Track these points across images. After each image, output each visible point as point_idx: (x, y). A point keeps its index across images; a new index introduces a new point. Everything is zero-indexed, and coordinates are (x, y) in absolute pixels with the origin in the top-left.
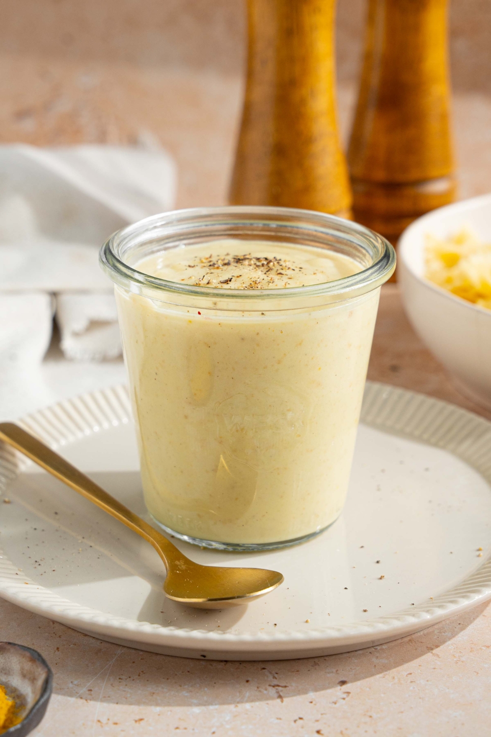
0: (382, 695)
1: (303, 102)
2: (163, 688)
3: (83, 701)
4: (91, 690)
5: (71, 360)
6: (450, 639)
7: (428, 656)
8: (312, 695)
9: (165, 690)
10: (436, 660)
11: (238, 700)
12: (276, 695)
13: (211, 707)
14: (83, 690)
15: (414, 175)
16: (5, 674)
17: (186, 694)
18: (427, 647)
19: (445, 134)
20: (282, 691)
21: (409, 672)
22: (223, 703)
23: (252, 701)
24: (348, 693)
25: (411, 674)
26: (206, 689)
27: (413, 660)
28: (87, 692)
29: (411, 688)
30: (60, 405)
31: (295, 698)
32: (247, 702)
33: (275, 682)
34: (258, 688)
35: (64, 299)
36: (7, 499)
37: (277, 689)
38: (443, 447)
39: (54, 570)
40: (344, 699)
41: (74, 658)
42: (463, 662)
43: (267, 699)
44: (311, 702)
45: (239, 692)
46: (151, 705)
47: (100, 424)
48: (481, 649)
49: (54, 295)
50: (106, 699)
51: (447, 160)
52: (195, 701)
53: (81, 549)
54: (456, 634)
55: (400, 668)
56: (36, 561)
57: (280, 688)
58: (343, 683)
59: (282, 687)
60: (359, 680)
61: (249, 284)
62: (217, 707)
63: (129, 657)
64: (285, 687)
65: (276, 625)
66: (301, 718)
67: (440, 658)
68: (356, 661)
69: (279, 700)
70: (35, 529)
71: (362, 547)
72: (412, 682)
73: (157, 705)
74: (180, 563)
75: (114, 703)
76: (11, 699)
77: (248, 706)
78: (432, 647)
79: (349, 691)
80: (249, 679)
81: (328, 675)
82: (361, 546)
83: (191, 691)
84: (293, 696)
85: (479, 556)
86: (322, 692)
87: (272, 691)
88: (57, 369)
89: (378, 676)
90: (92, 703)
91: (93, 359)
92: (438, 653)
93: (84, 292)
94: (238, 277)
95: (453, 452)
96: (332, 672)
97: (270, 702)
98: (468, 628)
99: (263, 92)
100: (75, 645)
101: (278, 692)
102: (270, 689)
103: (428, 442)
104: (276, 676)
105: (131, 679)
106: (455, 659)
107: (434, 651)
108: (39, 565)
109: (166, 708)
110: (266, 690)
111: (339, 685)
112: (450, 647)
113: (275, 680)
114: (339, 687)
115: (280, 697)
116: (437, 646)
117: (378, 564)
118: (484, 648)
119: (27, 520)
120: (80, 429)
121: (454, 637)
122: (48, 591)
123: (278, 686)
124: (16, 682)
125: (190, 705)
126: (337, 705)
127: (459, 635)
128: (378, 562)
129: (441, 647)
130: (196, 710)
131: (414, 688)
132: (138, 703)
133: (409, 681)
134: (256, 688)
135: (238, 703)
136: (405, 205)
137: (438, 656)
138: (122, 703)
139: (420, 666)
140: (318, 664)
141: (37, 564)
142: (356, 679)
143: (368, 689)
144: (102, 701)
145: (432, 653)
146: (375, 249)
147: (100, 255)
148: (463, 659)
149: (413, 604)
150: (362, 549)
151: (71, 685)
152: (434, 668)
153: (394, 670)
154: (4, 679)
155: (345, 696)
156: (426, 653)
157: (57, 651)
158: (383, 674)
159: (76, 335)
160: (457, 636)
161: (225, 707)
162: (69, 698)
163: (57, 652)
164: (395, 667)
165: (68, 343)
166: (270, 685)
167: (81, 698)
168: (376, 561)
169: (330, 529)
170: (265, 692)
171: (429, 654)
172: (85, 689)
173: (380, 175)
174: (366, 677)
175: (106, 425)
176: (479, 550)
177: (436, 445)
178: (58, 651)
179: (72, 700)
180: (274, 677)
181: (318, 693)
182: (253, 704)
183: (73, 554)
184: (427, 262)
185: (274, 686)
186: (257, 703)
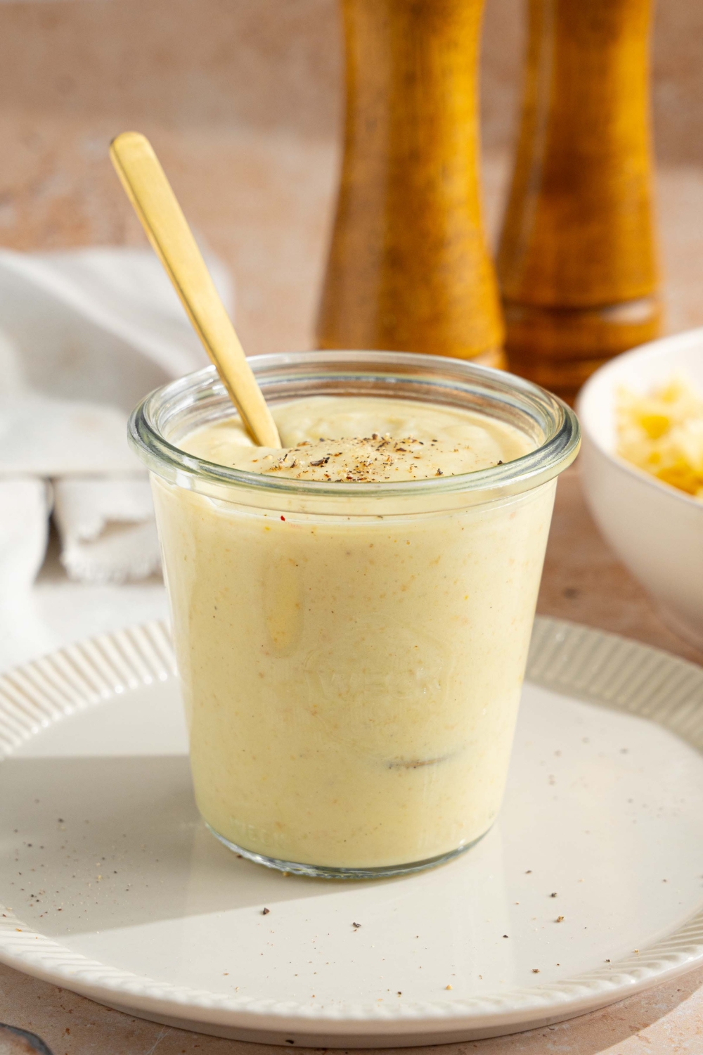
1: (430, 186)
5: (78, 581)
6: (665, 1013)
7: (632, 1041)
10: (645, 1046)
15: (597, 295)
18: (630, 1027)
19: (644, 231)
27: (609, 1046)
30: (64, 653)
35: (66, 487)
38: (649, 717)
39: (60, 910)
41: (93, 1045)
42: (685, 1049)
47: (124, 681)
49: (51, 481)
51: (648, 273)
53: (100, 877)
54: (675, 1007)
56: (32, 896)
61: (354, 467)
63: (177, 1043)
65: (400, 993)
67: (650, 1043)
68: (522, 1048)
70: (30, 845)
71: (529, 872)
78: (638, 1026)
82: (527, 871)
88: (57, 594)
91: (111, 580)
92: (648, 1036)
93: (95, 476)
94: (336, 455)
95: (665, 724)
98: (692, 997)
99: (369, 171)
100: (94, 1024)
103: (625, 709)
106: (673, 1045)
107: (642, 1033)
108: (38, 901)
112: (665, 1027)
116: (646, 1025)
117: (553, 899)
119: (16, 831)
120: (94, 689)
121: (670, 1010)
122: (52, 943)
127: (678, 1007)
128: (553, 895)
129: (652, 1026)
136: (584, 341)
137: (647, 1040)
140: (464, 1053)
141: (34, 899)
145: (638, 1035)
146: (549, 418)
147: (129, 427)
148: (686, 1045)
149: (609, 961)
150: (529, 875)
156: (629, 1036)
157: (66, 1034)
159: (85, 542)
160: (675, 1009)
163: (67, 1037)
165: (73, 556)
168: (551, 894)
169: (480, 844)
171: (634, 1037)
173: (547, 295)
175: (134, 683)
177: (637, 713)
178: (69, 1033)
183: (88, 883)
184: (620, 430)
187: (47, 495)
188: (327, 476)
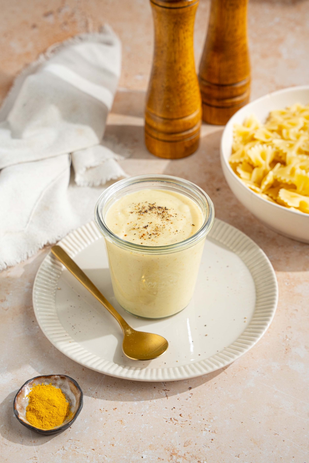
0: (205, 395)
2: (123, 391)
3: (94, 399)
4: (96, 393)
8: (179, 395)
9: (124, 392)
11: (151, 398)
12: (165, 395)
13: (141, 402)
14: (94, 393)
16: (65, 388)
17: (132, 395)
20: (167, 393)
21: (215, 383)
22: (145, 400)
23: (156, 399)
24: (192, 394)
25: (216, 383)
26: (139, 392)
28: (96, 394)
29: (215, 392)
31: (172, 397)
32: (154, 399)
33: (165, 388)
34: (159, 391)
35: (75, 155)
36: (59, 288)
37: (166, 392)
39: (80, 331)
40: (190, 397)
41: (90, 375)
43: (162, 398)
44: (178, 399)
45: (152, 394)
46: (119, 401)
47: (94, 238)
48: (243, 369)
49: (71, 154)
50: (102, 397)
52: (135, 398)
53: (90, 318)
55: (212, 380)
57: (167, 391)
58: (190, 388)
59: (167, 390)
60: (196, 387)
62: (143, 401)
64: (169, 390)
66: (174, 408)
69: (166, 398)
70: (71, 306)
71: (200, 316)
72: (216, 388)
73: (121, 400)
74: (129, 331)
75: (105, 399)
76: (68, 401)
77: (155, 401)
78: (224, 368)
79: (192, 393)
80: (155, 386)
81: (185, 384)
83: (134, 393)
84: (172, 395)
85: (245, 322)
86: (183, 393)
87: (164, 393)
89: (204, 385)
90: (97, 399)
91: (89, 185)
95: (239, 255)
96: (186, 382)
97: (163, 399)
101: (166, 394)
102: (163, 391)
103: (229, 249)
104: (165, 384)
105: (111, 386)
109: (125, 402)
110: (162, 392)
111: (189, 390)
113: (165, 387)
114: (189, 391)
115: (167, 396)
118: (244, 369)
119: (68, 300)
123: (166, 390)
124: (69, 392)
125: (133, 400)
126: (187, 401)
128: (205, 326)
130: (136, 403)
131: (216, 391)
132: (114, 399)
133: (215, 388)
134: (158, 392)
135: (151, 399)
138: (108, 400)
139: (219, 379)
141: (73, 327)
142: (195, 386)
143: (199, 392)
144: (101, 399)
148: (236, 375)
149: (218, 351)
151: (89, 390)
152: (225, 380)
153: (209, 381)
154: (64, 390)
155: (190, 396)
156: (222, 372)
158: (205, 383)
161: (147, 401)
162: (89, 397)
164: (210, 380)
166: (163, 390)
167: (93, 397)
170: (161, 393)
172: (94, 392)
174: (199, 385)
176: (245, 318)
178: (84, 370)
179: (90, 398)
180: (165, 386)
181: (181, 394)
182: (156, 400)
183: (87, 321)
185: (164, 390)
186: (158, 400)
187: (69, 158)
188: (147, 232)
